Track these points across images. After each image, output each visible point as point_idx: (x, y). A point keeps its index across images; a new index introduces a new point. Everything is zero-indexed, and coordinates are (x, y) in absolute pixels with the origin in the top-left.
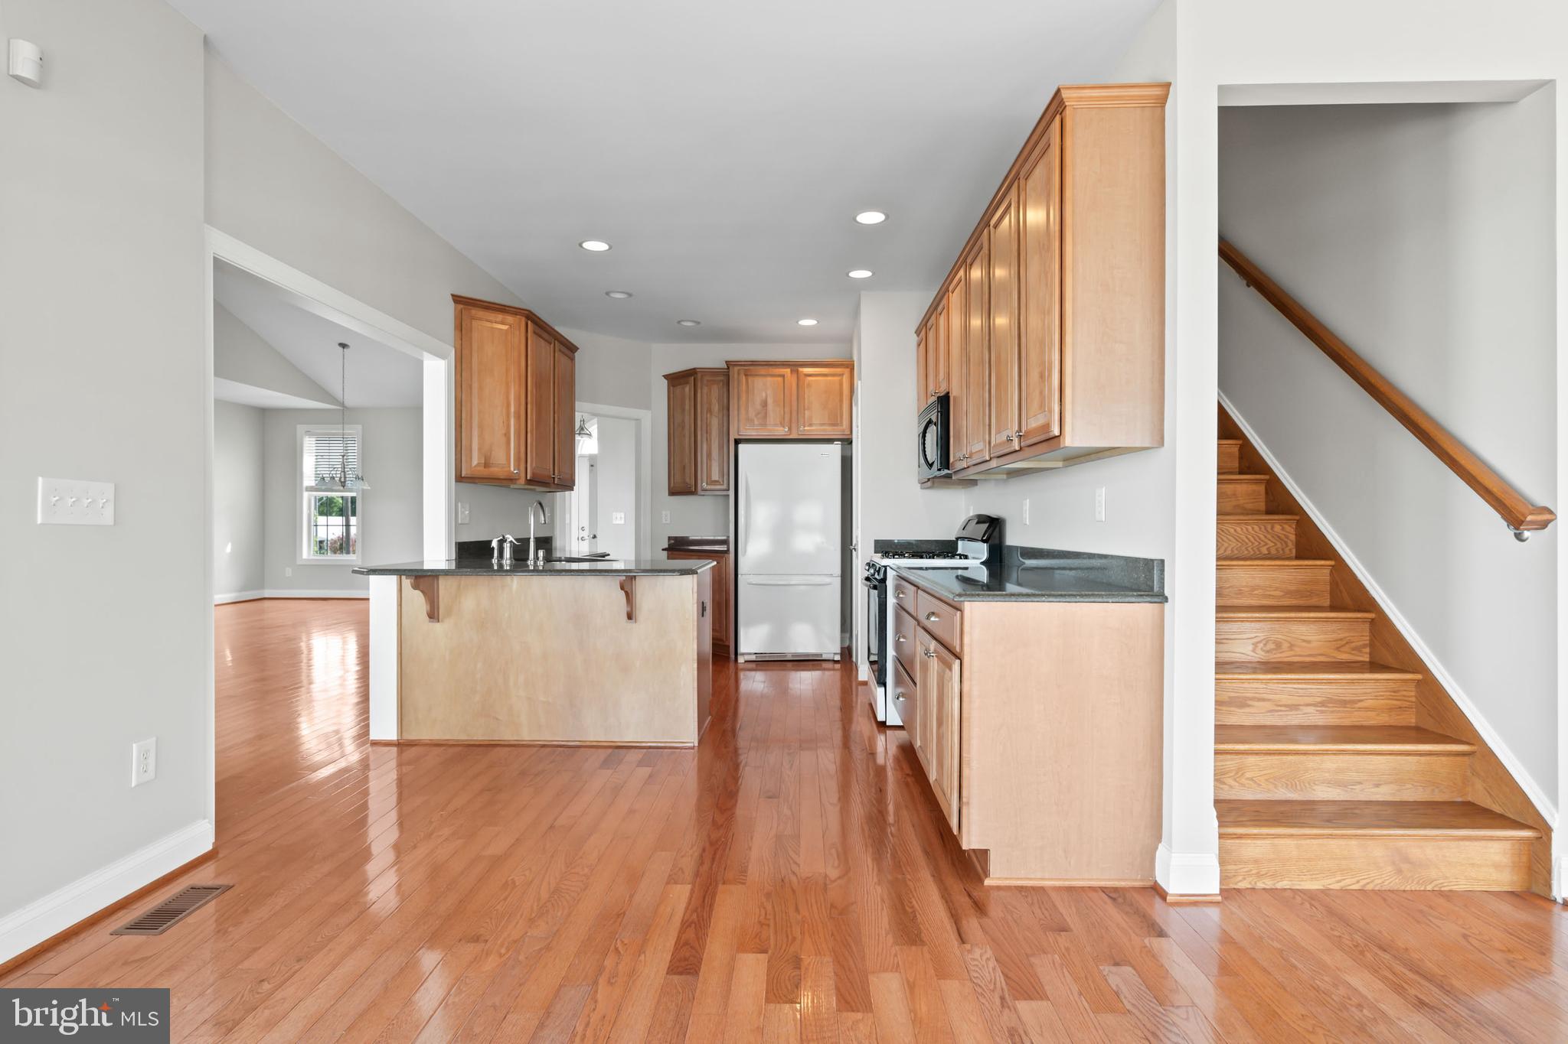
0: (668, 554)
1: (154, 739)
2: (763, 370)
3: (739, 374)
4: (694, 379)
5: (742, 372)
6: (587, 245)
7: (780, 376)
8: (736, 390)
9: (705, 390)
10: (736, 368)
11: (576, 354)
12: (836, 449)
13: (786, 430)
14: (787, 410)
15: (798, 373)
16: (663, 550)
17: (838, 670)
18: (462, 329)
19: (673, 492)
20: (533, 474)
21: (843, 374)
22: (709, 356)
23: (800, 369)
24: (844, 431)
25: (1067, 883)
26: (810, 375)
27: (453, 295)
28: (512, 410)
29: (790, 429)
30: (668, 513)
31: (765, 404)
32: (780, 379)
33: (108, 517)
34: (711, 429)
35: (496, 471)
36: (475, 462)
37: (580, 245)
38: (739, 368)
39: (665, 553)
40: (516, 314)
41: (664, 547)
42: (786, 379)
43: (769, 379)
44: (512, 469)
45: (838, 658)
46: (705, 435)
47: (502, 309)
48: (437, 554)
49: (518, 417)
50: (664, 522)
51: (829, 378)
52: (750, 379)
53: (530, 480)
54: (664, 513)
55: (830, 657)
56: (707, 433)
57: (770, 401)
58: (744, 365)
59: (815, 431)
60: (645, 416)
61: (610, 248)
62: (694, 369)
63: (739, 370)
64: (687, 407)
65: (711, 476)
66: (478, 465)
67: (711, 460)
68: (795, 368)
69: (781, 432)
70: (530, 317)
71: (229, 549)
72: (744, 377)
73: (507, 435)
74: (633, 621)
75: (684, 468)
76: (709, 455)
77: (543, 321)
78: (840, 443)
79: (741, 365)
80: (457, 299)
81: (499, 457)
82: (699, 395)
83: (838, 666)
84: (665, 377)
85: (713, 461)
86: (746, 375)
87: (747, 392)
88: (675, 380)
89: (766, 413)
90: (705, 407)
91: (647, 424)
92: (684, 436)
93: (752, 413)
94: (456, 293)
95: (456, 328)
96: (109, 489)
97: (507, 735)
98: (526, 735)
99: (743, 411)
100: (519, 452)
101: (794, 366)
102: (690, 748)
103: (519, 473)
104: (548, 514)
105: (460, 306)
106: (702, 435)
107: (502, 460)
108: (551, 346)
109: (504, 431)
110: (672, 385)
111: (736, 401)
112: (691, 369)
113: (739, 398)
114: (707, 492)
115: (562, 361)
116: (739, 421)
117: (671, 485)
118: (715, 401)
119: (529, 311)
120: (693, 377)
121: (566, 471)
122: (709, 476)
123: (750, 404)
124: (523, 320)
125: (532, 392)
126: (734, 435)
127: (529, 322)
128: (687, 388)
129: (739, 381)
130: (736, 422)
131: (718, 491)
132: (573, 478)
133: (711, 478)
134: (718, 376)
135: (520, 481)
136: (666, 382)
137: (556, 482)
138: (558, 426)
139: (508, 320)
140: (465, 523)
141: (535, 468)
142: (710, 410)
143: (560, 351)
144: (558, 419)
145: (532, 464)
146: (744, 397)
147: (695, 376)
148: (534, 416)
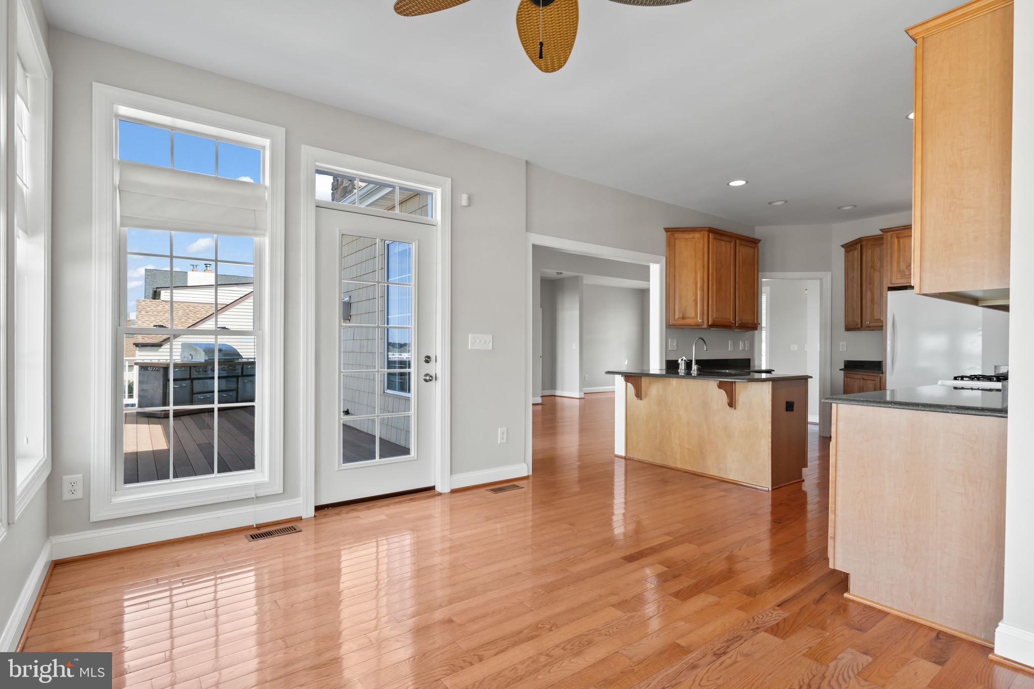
0: (844, 373)
1: (506, 428)
3: (892, 237)
4: (861, 246)
5: (895, 236)
6: (732, 184)
8: (889, 251)
9: (869, 252)
10: (889, 234)
11: (759, 244)
16: (840, 370)
18: (671, 245)
19: (848, 329)
20: (714, 321)
22: (871, 227)
25: (911, 618)
27: (664, 229)
28: (699, 286)
30: (845, 343)
33: (490, 347)
34: (873, 282)
35: (688, 321)
36: (677, 317)
37: (728, 184)
38: (892, 233)
39: (842, 372)
40: (701, 231)
41: (841, 368)
44: (699, 319)
46: (869, 286)
47: (693, 230)
48: (656, 365)
49: (703, 289)
50: (841, 350)
52: (901, 241)
53: (711, 325)
54: (841, 343)
56: (870, 284)
58: (896, 230)
60: (827, 276)
61: (747, 182)
62: (860, 238)
63: (891, 235)
64: (856, 267)
66: (679, 318)
67: (873, 304)
70: (711, 231)
71: (626, 363)
72: (896, 240)
73: (696, 301)
74: (734, 408)
75: (854, 310)
76: (872, 301)
77: (722, 231)
79: (893, 231)
80: (667, 230)
81: (691, 313)
82: (864, 257)
84: (843, 246)
85: (876, 305)
86: (898, 238)
87: (899, 250)
88: (849, 247)
90: (869, 264)
91: (827, 282)
92: (854, 287)
93: (902, 267)
94: (665, 227)
95: (667, 246)
96: (490, 337)
97: (671, 464)
98: (679, 465)
99: (895, 265)
100: (703, 309)
102: (765, 491)
103: (703, 321)
104: (747, 345)
105: (669, 233)
106: (866, 286)
107: (693, 315)
108: (732, 244)
109: (693, 298)
110: (847, 252)
111: (889, 258)
112: (858, 239)
113: (891, 257)
114: (870, 328)
115: (743, 251)
116: (891, 273)
117: (847, 323)
118: (878, 260)
119: (710, 228)
120: (860, 244)
121: (747, 318)
122: (872, 315)
123: (901, 260)
124: (706, 233)
125: (712, 274)
126: (886, 285)
127: (710, 234)
128: (856, 254)
129: (892, 243)
130: (889, 274)
131: (879, 326)
132: (756, 322)
133: (873, 317)
134: (877, 241)
135: (705, 326)
136: (843, 250)
137: (737, 325)
138: (739, 291)
139: (697, 235)
140: (670, 349)
141: (715, 318)
142: (873, 267)
143: (741, 245)
144: (739, 287)
145: (712, 315)
146: (896, 255)
147: (862, 243)
148: (715, 287)
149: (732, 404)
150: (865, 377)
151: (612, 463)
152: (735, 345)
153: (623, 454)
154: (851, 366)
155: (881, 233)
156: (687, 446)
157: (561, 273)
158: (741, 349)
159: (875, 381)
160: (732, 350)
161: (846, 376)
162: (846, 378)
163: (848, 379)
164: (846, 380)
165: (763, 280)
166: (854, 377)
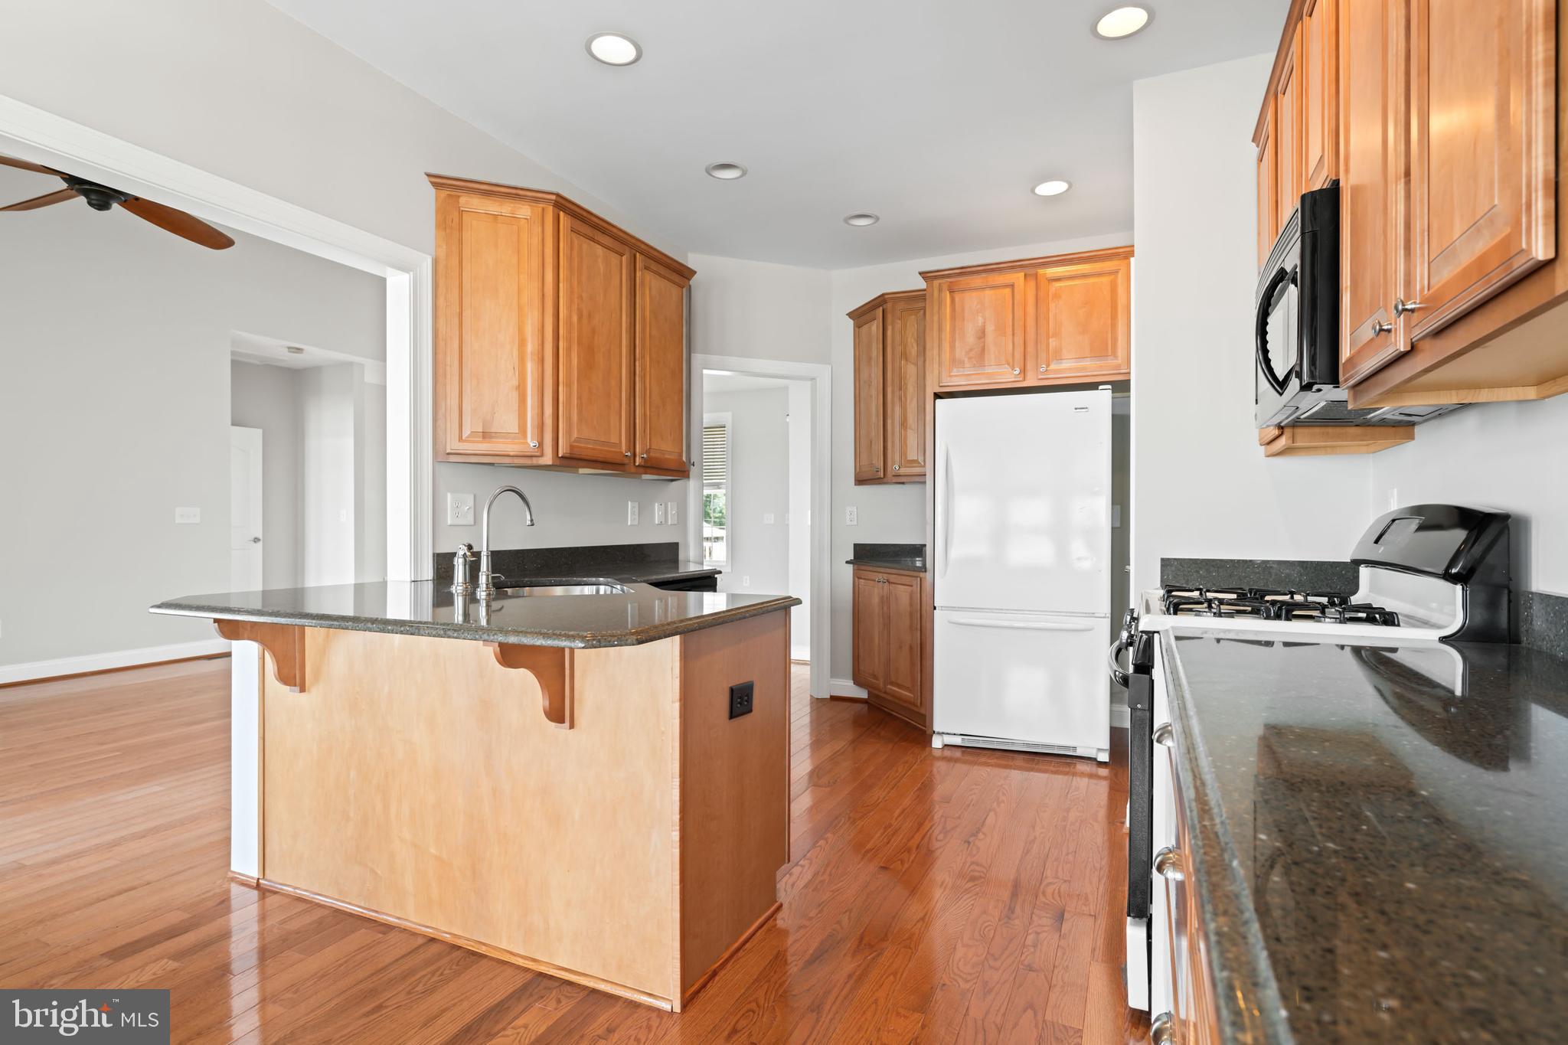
0: (854, 570)
2: (977, 281)
3: (940, 290)
4: (884, 311)
5: (945, 287)
6: (600, 53)
7: (1006, 286)
8: (936, 318)
9: (898, 324)
10: (936, 283)
12: (1103, 398)
13: (1017, 372)
14: (1019, 339)
15: (1036, 279)
16: (847, 562)
17: (1105, 778)
19: (860, 481)
20: (572, 449)
21: (1116, 272)
22: (904, 277)
23: (1041, 271)
24: (1118, 367)
26: (1058, 280)
27: (431, 177)
28: (530, 350)
29: (1024, 371)
30: (855, 508)
31: (982, 334)
32: (1008, 291)
34: (906, 384)
35: (500, 446)
36: (468, 431)
38: (942, 281)
39: (850, 567)
40: (536, 200)
41: (849, 559)
42: (1016, 290)
43: (988, 293)
44: (529, 440)
45: (1104, 757)
46: (897, 393)
47: (514, 194)
49: (541, 360)
50: (848, 523)
51: (1091, 280)
52: (957, 297)
53: (563, 459)
54: (848, 509)
55: (1091, 753)
56: (900, 389)
57: (990, 329)
58: (949, 276)
59: (1066, 368)
60: (823, 373)
61: (639, 52)
62: (883, 295)
63: (940, 284)
64: (874, 354)
65: (906, 454)
66: (472, 435)
67: (906, 430)
68: (1030, 271)
69: (1008, 376)
70: (562, 205)
72: (948, 295)
75: (870, 443)
76: (904, 424)
78: (1110, 387)
79: (944, 276)
80: (439, 182)
81: (507, 423)
82: (889, 333)
83: (1104, 772)
84: (850, 315)
85: (909, 431)
86: (952, 292)
87: (953, 317)
88: (860, 316)
89: (983, 350)
90: (899, 349)
91: (824, 384)
92: (871, 396)
93: (960, 353)
95: (437, 227)
99: (946, 346)
100: (542, 415)
101: (1030, 267)
102: (662, 1013)
103: (541, 445)
104: (672, 511)
105: (444, 193)
106: (893, 393)
107: (513, 427)
108: (624, 258)
109: (515, 383)
110: (858, 326)
111: (935, 333)
112: (879, 297)
113: (940, 329)
114: (900, 480)
115: (652, 285)
116: (940, 364)
117: (858, 470)
118: (913, 340)
119: (558, 195)
120: (881, 308)
121: (665, 448)
122: (903, 453)
123: (957, 336)
124: (550, 209)
125: (569, 322)
126: (931, 388)
127: (562, 214)
128: (875, 327)
129: (940, 302)
130: (936, 366)
131: (917, 477)
132: (684, 459)
133: (906, 457)
134: (914, 301)
135: (548, 459)
136: (851, 322)
137: (637, 464)
138: (644, 382)
139: (524, 211)
140: (449, 523)
141: (578, 440)
142: (905, 355)
143: (646, 268)
144: (643, 368)
145: (569, 432)
146: (947, 327)
147: (885, 306)
148: (575, 361)
149: (559, 712)
150: (893, 578)
151: (224, 904)
152: (643, 510)
153: (253, 871)
154: (866, 555)
155: (922, 284)
156: (433, 851)
157: (299, 350)
158: (657, 522)
159: (912, 586)
160: (636, 523)
161: (857, 576)
162: (857, 579)
163: (861, 580)
164: (857, 584)
165: (705, 372)
166: (873, 578)
